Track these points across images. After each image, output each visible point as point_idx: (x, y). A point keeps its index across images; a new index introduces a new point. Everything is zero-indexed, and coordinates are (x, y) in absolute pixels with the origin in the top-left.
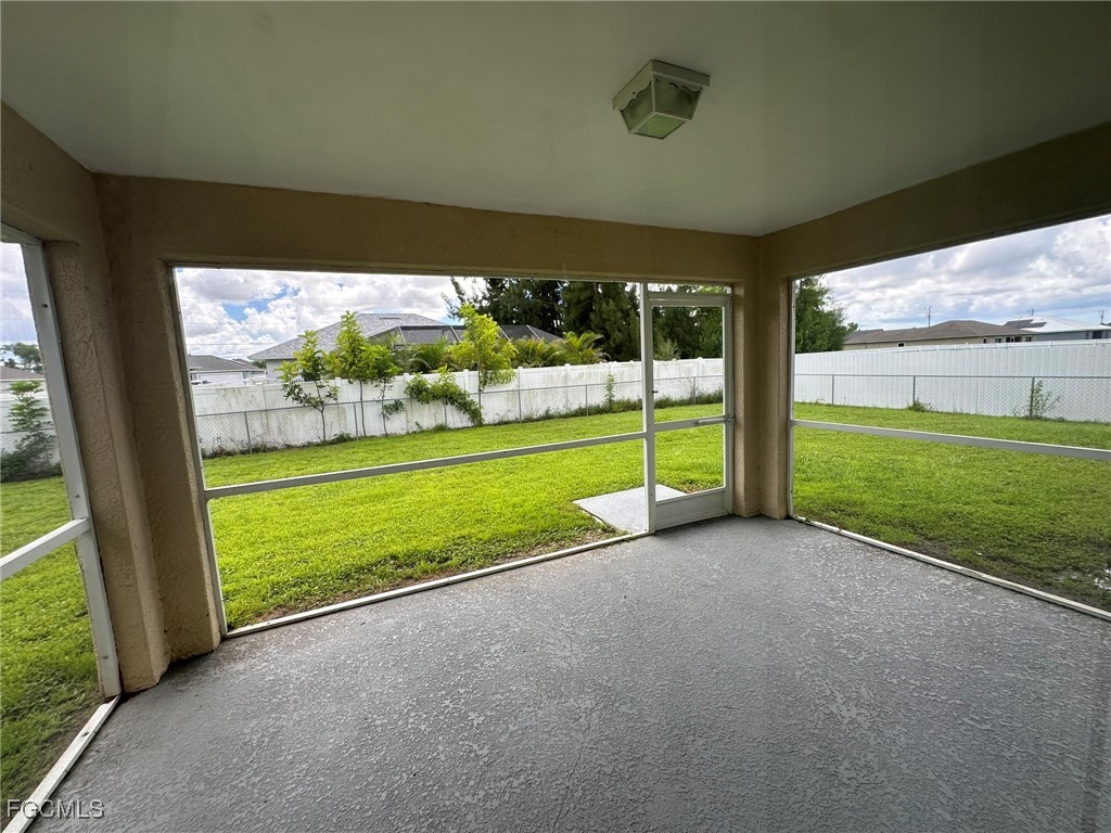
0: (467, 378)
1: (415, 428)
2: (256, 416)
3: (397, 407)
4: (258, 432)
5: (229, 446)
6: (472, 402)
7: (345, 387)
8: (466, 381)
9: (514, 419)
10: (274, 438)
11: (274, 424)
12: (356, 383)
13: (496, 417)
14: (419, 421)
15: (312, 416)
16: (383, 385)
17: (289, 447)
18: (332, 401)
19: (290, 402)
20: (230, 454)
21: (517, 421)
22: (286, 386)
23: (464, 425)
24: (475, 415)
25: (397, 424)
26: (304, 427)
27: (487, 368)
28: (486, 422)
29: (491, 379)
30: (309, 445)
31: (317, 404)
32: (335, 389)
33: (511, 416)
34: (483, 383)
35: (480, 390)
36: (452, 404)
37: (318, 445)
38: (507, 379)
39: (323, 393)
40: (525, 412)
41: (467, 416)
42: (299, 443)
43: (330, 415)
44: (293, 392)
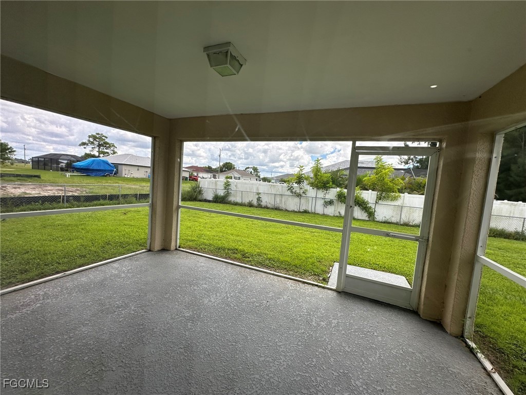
0: (370, 195)
1: (338, 214)
2: (279, 196)
3: (331, 203)
4: (278, 202)
5: (269, 206)
6: (370, 208)
7: (311, 190)
8: (369, 196)
9: (395, 222)
10: (283, 206)
11: (283, 200)
12: (315, 189)
13: (384, 219)
14: (341, 212)
15: (297, 200)
16: (325, 191)
17: (286, 210)
18: (304, 195)
19: (289, 193)
20: (268, 208)
21: (397, 224)
22: (289, 186)
23: (363, 218)
24: (371, 214)
25: (330, 210)
26: (292, 204)
27: (383, 191)
28: (377, 220)
29: (384, 197)
30: (294, 212)
31: (299, 196)
32: (306, 190)
33: (394, 220)
34: (379, 198)
35: (376, 202)
36: (359, 206)
37: (296, 212)
38: (395, 199)
39: (301, 191)
40: (404, 219)
41: (366, 214)
42: (290, 210)
43: (303, 201)
44: (291, 189)
